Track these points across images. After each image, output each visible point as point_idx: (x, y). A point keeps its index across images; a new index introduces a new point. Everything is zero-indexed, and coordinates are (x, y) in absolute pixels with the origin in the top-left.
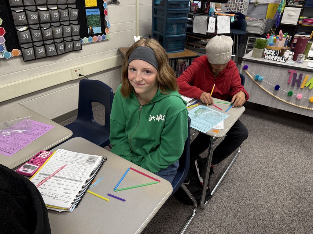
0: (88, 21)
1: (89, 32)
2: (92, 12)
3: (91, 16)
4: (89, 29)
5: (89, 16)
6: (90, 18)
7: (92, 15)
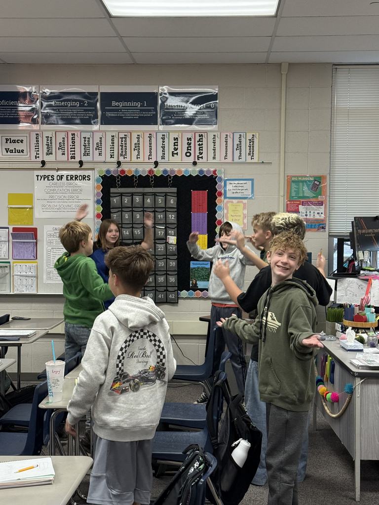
0: (191, 274)
1: (191, 285)
2: (199, 264)
3: (196, 269)
4: (191, 282)
5: (194, 268)
6: (196, 270)
7: (198, 268)
